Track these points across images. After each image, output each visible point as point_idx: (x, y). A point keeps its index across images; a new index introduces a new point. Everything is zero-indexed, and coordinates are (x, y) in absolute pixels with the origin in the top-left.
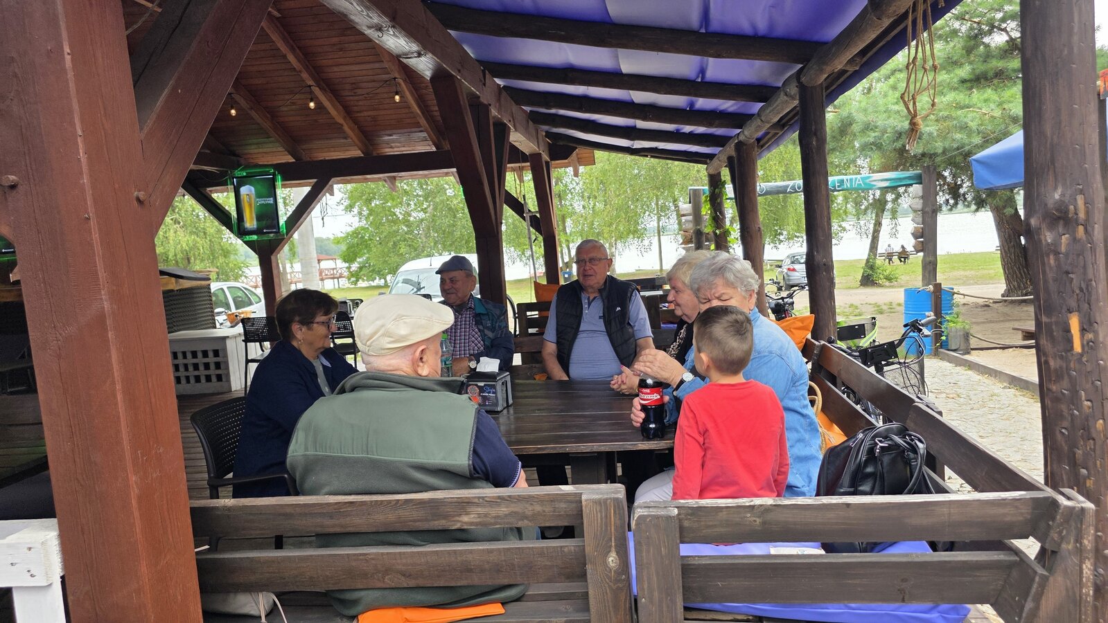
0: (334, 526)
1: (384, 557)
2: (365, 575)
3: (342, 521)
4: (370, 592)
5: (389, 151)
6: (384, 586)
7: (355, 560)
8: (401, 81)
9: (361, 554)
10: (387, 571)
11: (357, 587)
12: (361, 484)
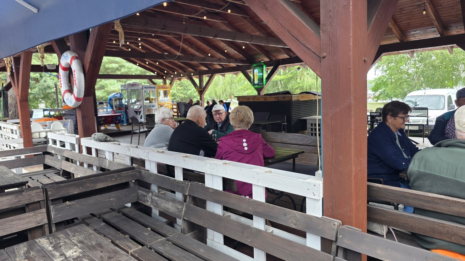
0: (429, 207)
1: (454, 228)
2: (441, 233)
3: (434, 206)
4: (441, 241)
5: (413, 39)
6: (450, 241)
7: (437, 225)
8: (427, 4)
9: (440, 223)
10: (454, 235)
11: (435, 237)
12: (449, 191)
